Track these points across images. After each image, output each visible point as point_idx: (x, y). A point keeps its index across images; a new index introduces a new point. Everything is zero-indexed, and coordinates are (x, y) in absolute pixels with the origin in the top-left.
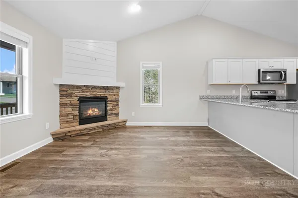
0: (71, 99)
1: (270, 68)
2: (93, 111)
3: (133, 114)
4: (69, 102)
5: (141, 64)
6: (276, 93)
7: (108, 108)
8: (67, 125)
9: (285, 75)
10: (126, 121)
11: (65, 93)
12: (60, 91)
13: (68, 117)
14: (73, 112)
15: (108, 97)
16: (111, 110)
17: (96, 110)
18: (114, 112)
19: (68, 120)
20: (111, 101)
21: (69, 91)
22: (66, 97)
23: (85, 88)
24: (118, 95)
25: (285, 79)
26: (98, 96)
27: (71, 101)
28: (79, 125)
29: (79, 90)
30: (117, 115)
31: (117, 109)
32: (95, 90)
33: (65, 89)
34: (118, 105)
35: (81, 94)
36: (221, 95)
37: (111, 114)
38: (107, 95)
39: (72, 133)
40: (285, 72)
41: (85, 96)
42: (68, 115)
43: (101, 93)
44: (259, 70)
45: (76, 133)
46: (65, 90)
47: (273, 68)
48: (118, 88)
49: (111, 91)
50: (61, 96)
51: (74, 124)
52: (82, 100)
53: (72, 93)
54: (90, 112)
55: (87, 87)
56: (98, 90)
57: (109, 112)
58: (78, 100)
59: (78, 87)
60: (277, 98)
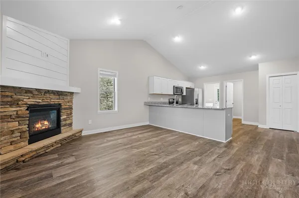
0: (18, 109)
1: (178, 86)
2: (42, 125)
3: (90, 122)
4: (15, 113)
5: (99, 71)
6: (178, 100)
7: (62, 118)
8: (12, 147)
9: (183, 90)
10: (81, 131)
11: (9, 99)
12: (2, 97)
13: (14, 135)
14: (20, 127)
15: (62, 104)
16: (65, 120)
17: (46, 123)
18: (68, 122)
19: (14, 139)
20: (65, 109)
21: (15, 96)
22: (11, 106)
23: (36, 93)
24: (71, 102)
25: (183, 93)
26: (52, 103)
27: (17, 111)
28: (29, 144)
29: (29, 95)
30: (70, 125)
31: (71, 118)
32: (48, 95)
33: (10, 94)
34: (71, 113)
35: (31, 101)
37: (65, 125)
38: (61, 101)
39: (27, 157)
41: (36, 103)
42: (12, 132)
43: (54, 100)
44: (174, 86)
45: (31, 154)
48: (72, 93)
49: (65, 97)
50: (3, 104)
51: (23, 144)
52: (33, 109)
53: (19, 100)
54: (38, 126)
55: (39, 91)
56: (52, 96)
57: (63, 123)
58: (27, 110)
59: (27, 91)
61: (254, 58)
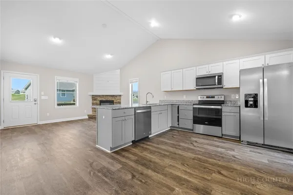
0: (96, 101)
1: (208, 73)
4: (95, 103)
6: (224, 98)
9: (220, 79)
12: (92, 98)
15: (114, 101)
21: (96, 98)
24: (120, 99)
25: (221, 84)
26: (108, 100)
32: (107, 97)
35: (101, 99)
38: (113, 99)
40: (220, 76)
46: (94, 97)
48: (120, 96)
49: (116, 97)
50: (93, 100)
52: (101, 102)
55: (103, 96)
56: (109, 97)
58: (99, 102)
59: (99, 96)
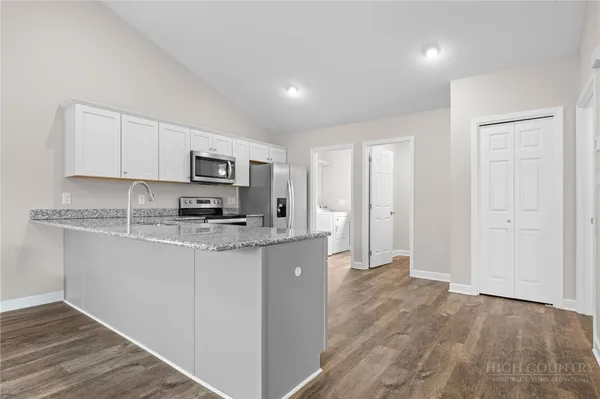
1: (211, 152)
6: (222, 203)
9: (233, 168)
25: (233, 177)
36: (107, 207)
40: (233, 163)
44: (191, 153)
47: (215, 153)
60: (225, 213)
61: (433, 57)
